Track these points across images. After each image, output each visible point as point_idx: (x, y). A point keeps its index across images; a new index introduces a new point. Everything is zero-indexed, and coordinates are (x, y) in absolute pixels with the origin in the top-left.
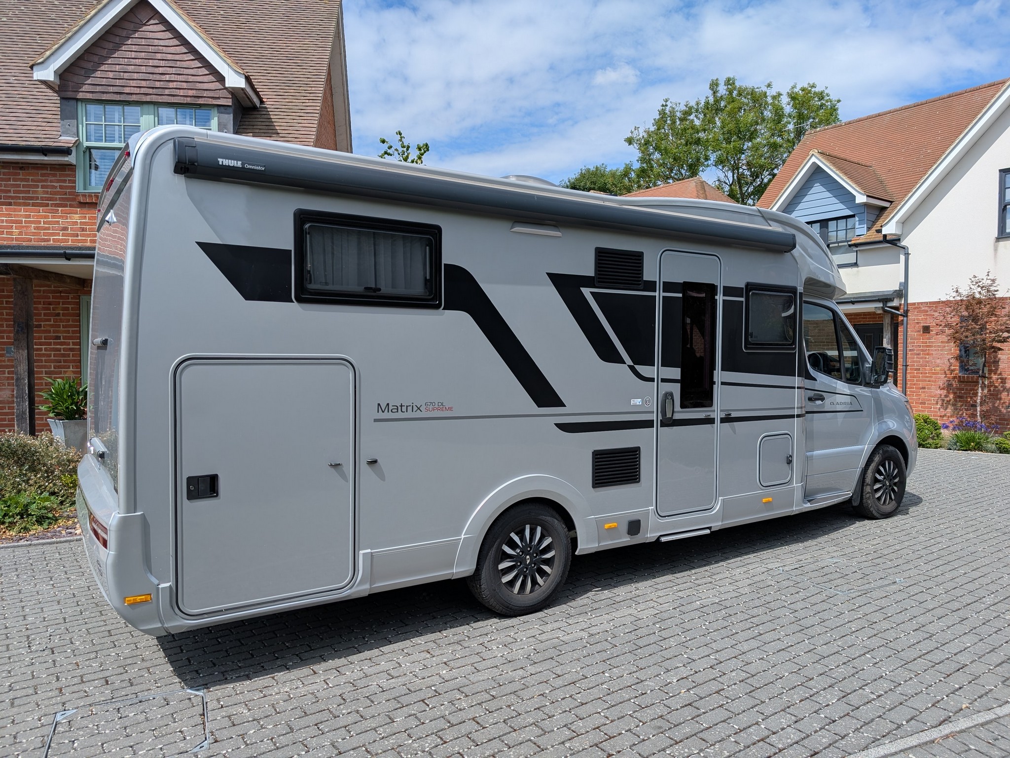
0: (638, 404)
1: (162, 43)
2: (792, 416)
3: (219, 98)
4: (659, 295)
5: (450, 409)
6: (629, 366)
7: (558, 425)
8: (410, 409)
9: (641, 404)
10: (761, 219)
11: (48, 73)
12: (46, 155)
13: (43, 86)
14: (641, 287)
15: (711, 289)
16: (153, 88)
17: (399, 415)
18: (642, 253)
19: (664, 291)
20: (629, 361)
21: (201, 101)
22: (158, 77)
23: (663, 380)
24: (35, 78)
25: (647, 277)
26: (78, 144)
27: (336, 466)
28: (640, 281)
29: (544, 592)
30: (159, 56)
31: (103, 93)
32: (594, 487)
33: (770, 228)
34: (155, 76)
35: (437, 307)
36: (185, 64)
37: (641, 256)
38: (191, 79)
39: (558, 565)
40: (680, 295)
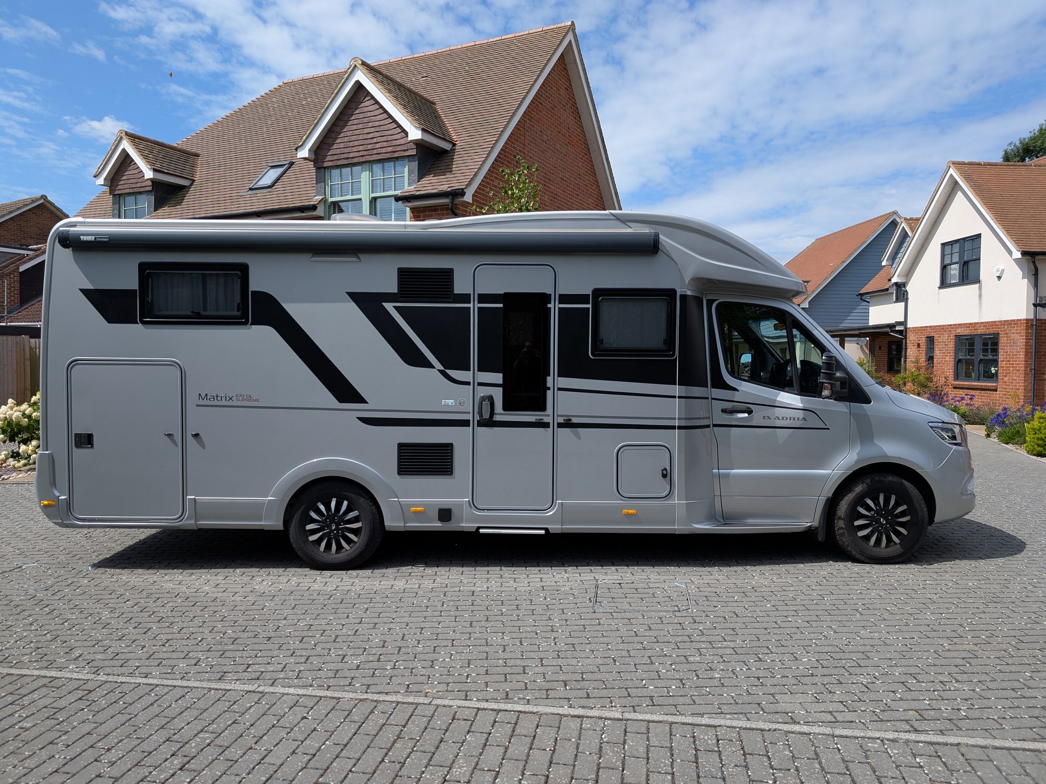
0: (450, 404)
1: (372, 114)
2: (673, 427)
3: (407, 150)
4: (474, 306)
5: (257, 400)
6: (440, 371)
7: (359, 418)
8: (224, 399)
9: (453, 404)
10: (618, 223)
11: (304, 153)
12: (303, 212)
13: (307, 161)
14: (450, 300)
15: (544, 298)
16: (366, 150)
17: (216, 403)
18: (452, 269)
19: (479, 302)
20: (438, 366)
21: (396, 155)
22: (369, 141)
23: (480, 384)
24: (298, 157)
25: (458, 289)
26: (324, 201)
27: (169, 435)
28: (450, 294)
29: (348, 555)
30: (370, 125)
31: (338, 160)
32: (399, 474)
33: (629, 230)
34: (368, 140)
35: (246, 323)
36: (386, 127)
37: (450, 272)
38: (390, 138)
39: (364, 535)
40: (501, 305)
